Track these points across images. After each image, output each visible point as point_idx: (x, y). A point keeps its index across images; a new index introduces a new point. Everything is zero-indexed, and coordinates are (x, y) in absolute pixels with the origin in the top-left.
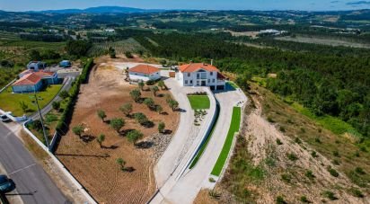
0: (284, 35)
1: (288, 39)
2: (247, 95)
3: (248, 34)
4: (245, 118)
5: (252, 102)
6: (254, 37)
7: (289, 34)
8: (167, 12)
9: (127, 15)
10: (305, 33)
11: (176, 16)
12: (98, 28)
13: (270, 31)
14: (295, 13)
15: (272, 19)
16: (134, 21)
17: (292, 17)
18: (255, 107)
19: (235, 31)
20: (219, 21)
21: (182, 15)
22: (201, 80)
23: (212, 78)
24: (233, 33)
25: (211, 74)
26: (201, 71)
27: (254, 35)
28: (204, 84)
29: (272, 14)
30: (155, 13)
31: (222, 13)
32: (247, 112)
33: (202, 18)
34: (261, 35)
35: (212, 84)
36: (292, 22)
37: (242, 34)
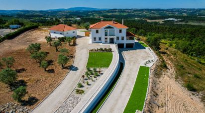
0: (180, 21)
1: (183, 23)
2: (157, 54)
3: (157, 21)
4: (154, 83)
5: (163, 61)
6: (161, 22)
7: (183, 21)
8: (111, 10)
9: (89, 12)
10: (195, 20)
11: (115, 12)
12: (72, 18)
13: (171, 19)
14: (187, 10)
15: (172, 13)
16: (93, 15)
17: (185, 12)
18: (167, 68)
19: (150, 19)
20: (140, 14)
21: (119, 11)
22: (108, 37)
23: (120, 35)
24: (148, 21)
25: (120, 31)
26: (109, 27)
27: (161, 21)
28: (112, 41)
29: (172, 11)
30: (104, 10)
31: (142, 10)
32: (157, 74)
33: (130, 13)
34: (165, 22)
35: (121, 42)
36: (185, 14)
37: (154, 21)
